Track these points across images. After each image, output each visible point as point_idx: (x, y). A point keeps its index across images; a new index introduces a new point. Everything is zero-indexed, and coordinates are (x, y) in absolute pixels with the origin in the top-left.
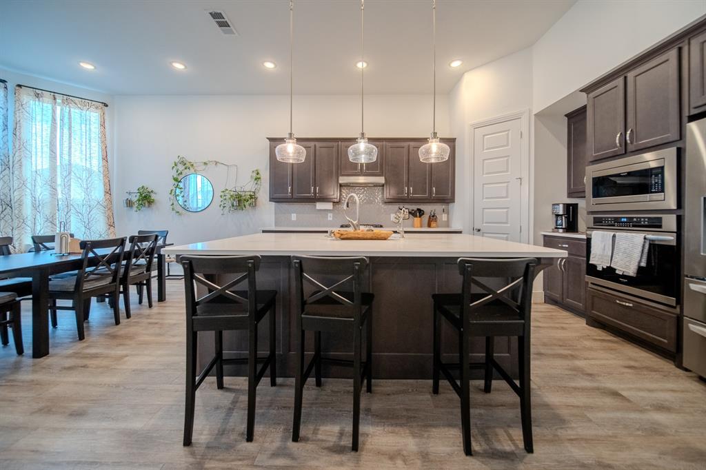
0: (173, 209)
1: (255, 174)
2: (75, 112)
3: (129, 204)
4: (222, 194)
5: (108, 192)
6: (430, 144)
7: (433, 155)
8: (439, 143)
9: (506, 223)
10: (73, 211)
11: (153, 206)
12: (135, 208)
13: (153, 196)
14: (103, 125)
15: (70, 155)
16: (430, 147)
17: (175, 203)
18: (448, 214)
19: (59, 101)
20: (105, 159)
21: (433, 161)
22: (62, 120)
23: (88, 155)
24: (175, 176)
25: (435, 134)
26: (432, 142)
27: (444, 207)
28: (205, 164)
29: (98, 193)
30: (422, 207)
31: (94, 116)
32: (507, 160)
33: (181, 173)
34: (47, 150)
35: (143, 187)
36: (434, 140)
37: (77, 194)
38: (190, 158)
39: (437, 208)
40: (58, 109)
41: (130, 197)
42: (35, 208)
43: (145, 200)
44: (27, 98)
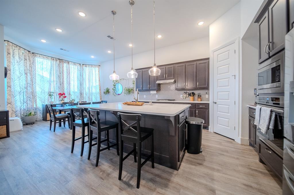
0: (113, 94)
1: (133, 82)
2: (93, 69)
3: (104, 93)
4: (125, 89)
5: (100, 90)
6: (153, 68)
7: (155, 73)
8: (156, 68)
9: (228, 99)
10: (93, 95)
11: (110, 93)
13: (109, 90)
14: (99, 71)
16: (153, 69)
17: (114, 92)
18: (209, 95)
19: (90, 67)
20: (99, 81)
21: (155, 75)
22: (91, 72)
23: (96, 80)
24: (114, 84)
25: (155, 64)
26: (154, 68)
27: (206, 91)
28: (120, 80)
29: (98, 90)
30: (195, 92)
31: (97, 69)
32: (228, 66)
34: (88, 80)
35: (107, 88)
36: (155, 67)
37: (94, 91)
39: (202, 92)
40: (90, 68)
41: (104, 91)
42: (86, 94)
43: (108, 92)
44: (84, 67)
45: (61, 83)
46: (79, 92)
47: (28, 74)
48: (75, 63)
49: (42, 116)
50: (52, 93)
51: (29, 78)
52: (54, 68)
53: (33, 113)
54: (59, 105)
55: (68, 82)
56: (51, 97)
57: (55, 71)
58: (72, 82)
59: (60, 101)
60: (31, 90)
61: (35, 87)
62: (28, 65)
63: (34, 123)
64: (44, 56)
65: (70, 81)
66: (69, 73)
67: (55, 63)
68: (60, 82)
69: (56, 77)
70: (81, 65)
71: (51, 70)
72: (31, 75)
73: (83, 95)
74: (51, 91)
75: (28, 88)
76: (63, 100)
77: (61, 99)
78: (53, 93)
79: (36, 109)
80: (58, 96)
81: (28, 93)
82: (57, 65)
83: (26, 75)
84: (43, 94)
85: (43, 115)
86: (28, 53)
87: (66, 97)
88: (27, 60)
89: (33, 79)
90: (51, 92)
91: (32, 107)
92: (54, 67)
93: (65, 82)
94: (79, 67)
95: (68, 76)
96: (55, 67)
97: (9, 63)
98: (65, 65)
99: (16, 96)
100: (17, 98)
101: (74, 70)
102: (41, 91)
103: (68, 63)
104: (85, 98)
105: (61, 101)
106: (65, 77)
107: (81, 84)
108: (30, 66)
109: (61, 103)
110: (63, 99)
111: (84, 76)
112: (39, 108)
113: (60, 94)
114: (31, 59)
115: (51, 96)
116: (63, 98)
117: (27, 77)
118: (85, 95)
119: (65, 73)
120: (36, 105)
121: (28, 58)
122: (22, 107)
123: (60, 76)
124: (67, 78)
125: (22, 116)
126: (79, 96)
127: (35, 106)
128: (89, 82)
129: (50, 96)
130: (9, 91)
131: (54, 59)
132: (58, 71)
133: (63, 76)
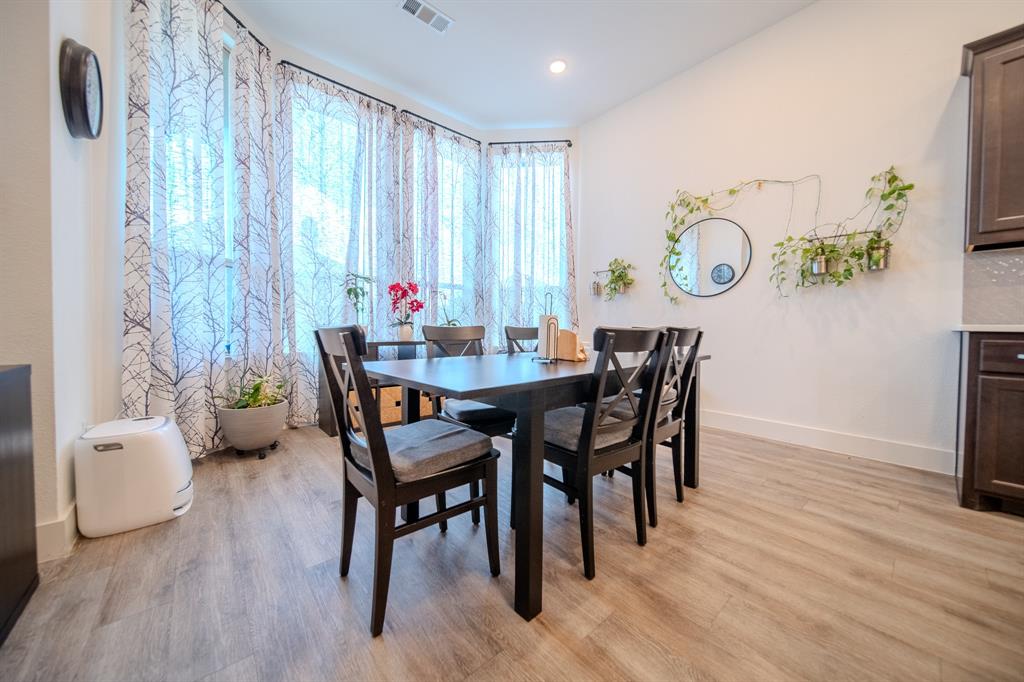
0: (666, 294)
3: (597, 290)
4: (778, 250)
5: (572, 273)
11: (631, 291)
12: (604, 296)
13: (631, 274)
14: (567, 173)
15: (533, 226)
17: (669, 281)
19: (524, 152)
20: (569, 224)
23: (551, 222)
24: (670, 230)
28: (732, 192)
33: (683, 222)
34: (512, 221)
38: (697, 190)
40: (524, 160)
41: (597, 280)
42: (502, 298)
43: (621, 279)
44: (497, 159)
45: (401, 237)
46: (470, 285)
47: (253, 166)
48: (457, 136)
49: (315, 404)
50: (360, 285)
51: (256, 191)
52: (370, 152)
53: (268, 390)
54: (391, 347)
55: (429, 232)
56: (355, 304)
57: (374, 170)
58: (444, 234)
59: (394, 325)
60: (267, 260)
61: (286, 243)
62: (254, 115)
63: (273, 446)
64: (331, 84)
65: (435, 224)
66: (432, 185)
67: (375, 125)
68: (396, 227)
69: (378, 198)
70: (484, 146)
71: (358, 164)
72: (267, 171)
73: (490, 303)
74: (356, 271)
75: (253, 247)
76: (409, 320)
77: (397, 315)
78: (368, 280)
79: (290, 365)
80: (388, 300)
81: (252, 273)
82: (384, 136)
83: (241, 171)
84: (321, 285)
85: (319, 398)
86: (256, 53)
87: (420, 306)
88: (252, 85)
89: (278, 201)
90: (357, 276)
91: (270, 351)
92: (371, 145)
93: (417, 232)
94: (474, 156)
95: (429, 201)
96: (374, 146)
97: (137, 60)
98: (418, 137)
99: (181, 280)
100: (191, 292)
101: (454, 167)
102: (312, 268)
103: (431, 132)
104: (497, 319)
105: (398, 328)
106: (415, 202)
107: (482, 246)
108: (266, 123)
109: (396, 340)
110: (408, 317)
111: (495, 207)
112: (304, 360)
113: (394, 288)
114: (272, 91)
115: (357, 296)
116: (410, 312)
117: (245, 182)
118: (496, 304)
119: (415, 186)
120: (292, 346)
121: (252, 78)
122: (221, 348)
123: (395, 199)
124: (426, 208)
125: (218, 401)
126: (472, 306)
127: (286, 351)
128: (518, 231)
129: (352, 296)
130: (134, 245)
131: (374, 102)
132: (388, 167)
133: (408, 199)
